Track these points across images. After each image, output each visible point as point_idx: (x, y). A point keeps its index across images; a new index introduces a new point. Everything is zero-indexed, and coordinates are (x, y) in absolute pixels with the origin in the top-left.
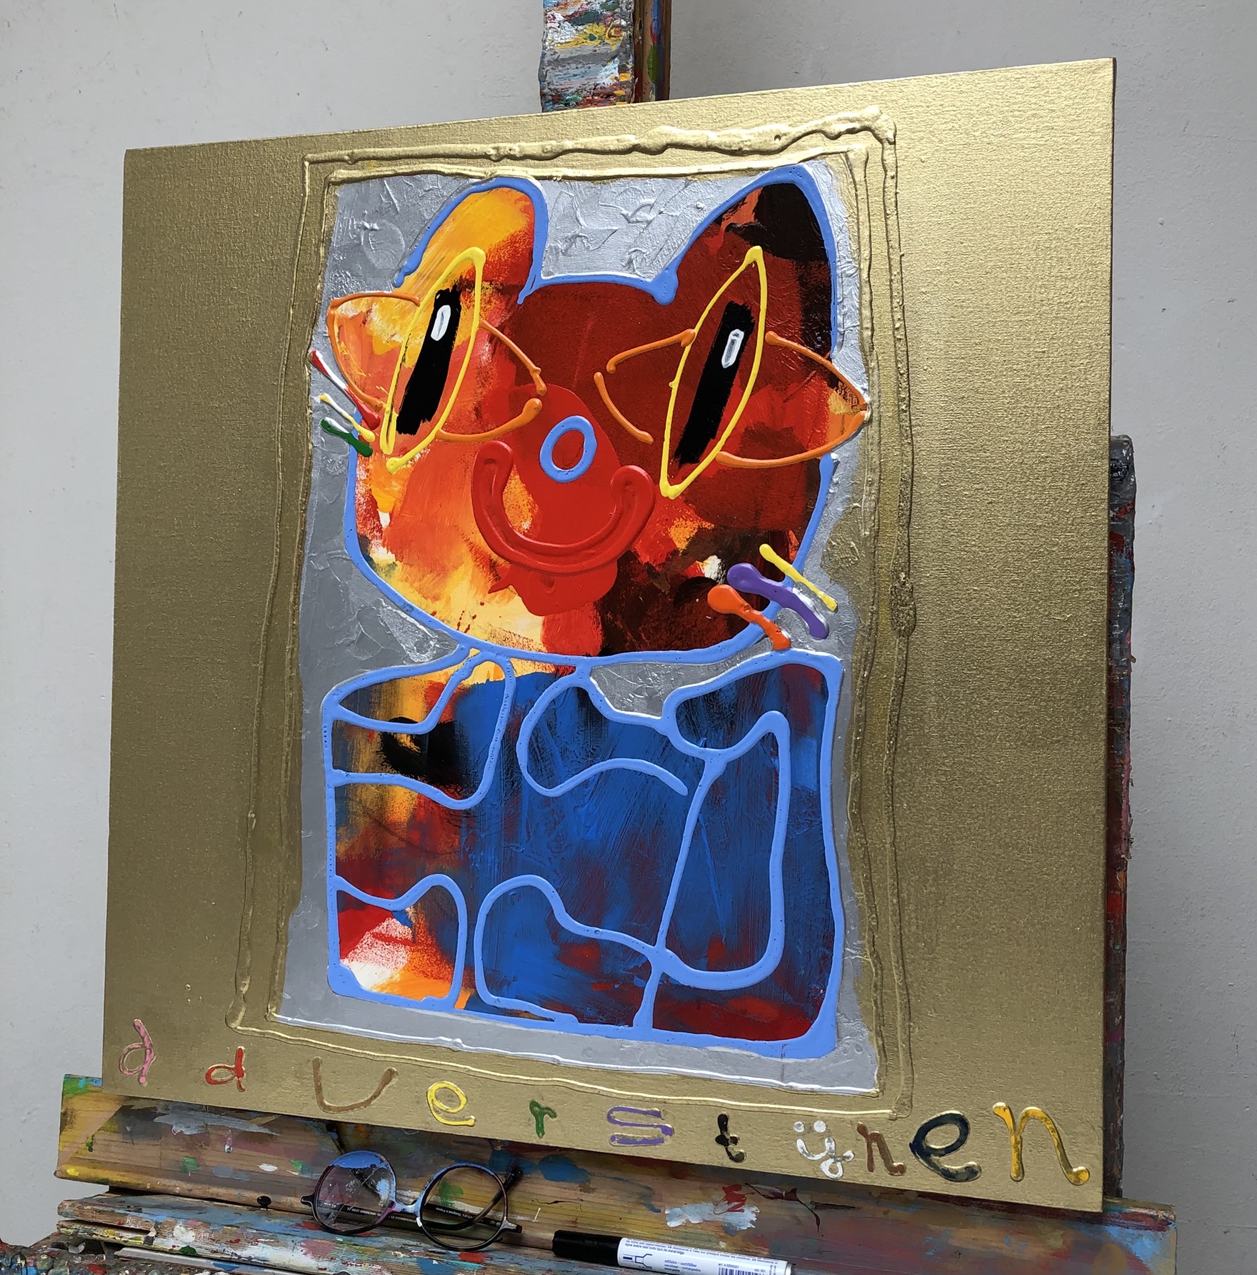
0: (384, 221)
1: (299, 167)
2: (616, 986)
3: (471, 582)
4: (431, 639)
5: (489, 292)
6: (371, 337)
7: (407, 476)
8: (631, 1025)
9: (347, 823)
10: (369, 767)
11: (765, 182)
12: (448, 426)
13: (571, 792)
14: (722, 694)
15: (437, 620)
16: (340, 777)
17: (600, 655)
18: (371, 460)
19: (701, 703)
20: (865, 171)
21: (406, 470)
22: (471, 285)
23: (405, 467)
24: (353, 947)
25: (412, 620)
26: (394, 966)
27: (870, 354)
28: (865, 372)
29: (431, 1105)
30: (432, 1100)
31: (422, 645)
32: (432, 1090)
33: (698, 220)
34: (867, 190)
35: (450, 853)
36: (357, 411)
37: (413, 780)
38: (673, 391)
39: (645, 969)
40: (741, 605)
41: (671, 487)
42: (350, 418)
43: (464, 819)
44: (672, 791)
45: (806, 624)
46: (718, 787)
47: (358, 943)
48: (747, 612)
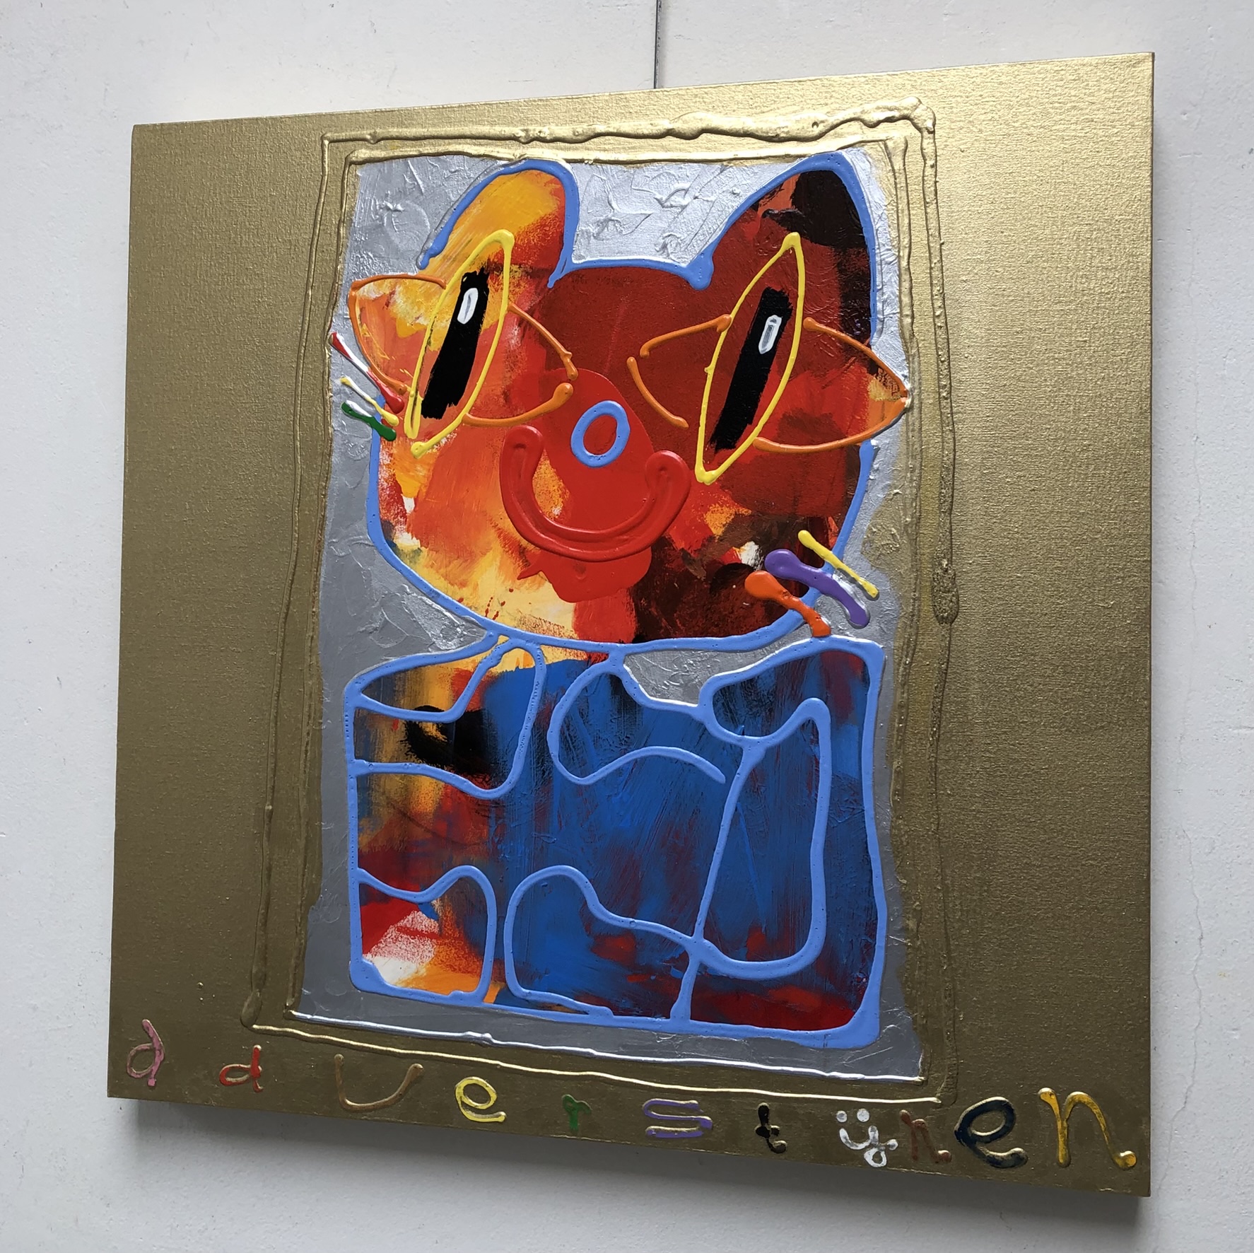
0: (408, 202)
1: (319, 147)
2: (653, 978)
3: (500, 568)
4: (458, 626)
5: (517, 275)
6: (394, 319)
7: (432, 461)
8: (668, 1017)
9: (369, 814)
10: (393, 756)
11: (804, 168)
12: (475, 410)
13: (603, 780)
14: (760, 681)
15: (464, 607)
16: (363, 766)
17: (633, 642)
18: (394, 445)
19: (738, 690)
20: (904, 159)
21: (432, 454)
22: (499, 268)
23: (430, 451)
24: (376, 942)
25: (439, 607)
26: (420, 961)
27: (908, 339)
28: (906, 360)
29: (460, 1103)
30: (461, 1097)
31: (449, 632)
32: (460, 1088)
33: (734, 205)
34: (906, 178)
35: (479, 844)
36: (380, 394)
37: (440, 770)
38: (708, 376)
39: (682, 960)
40: (780, 592)
41: (706, 473)
42: (374, 402)
43: (493, 809)
44: (709, 778)
45: (847, 611)
46: (755, 775)
47: (381, 937)
48: (786, 599)
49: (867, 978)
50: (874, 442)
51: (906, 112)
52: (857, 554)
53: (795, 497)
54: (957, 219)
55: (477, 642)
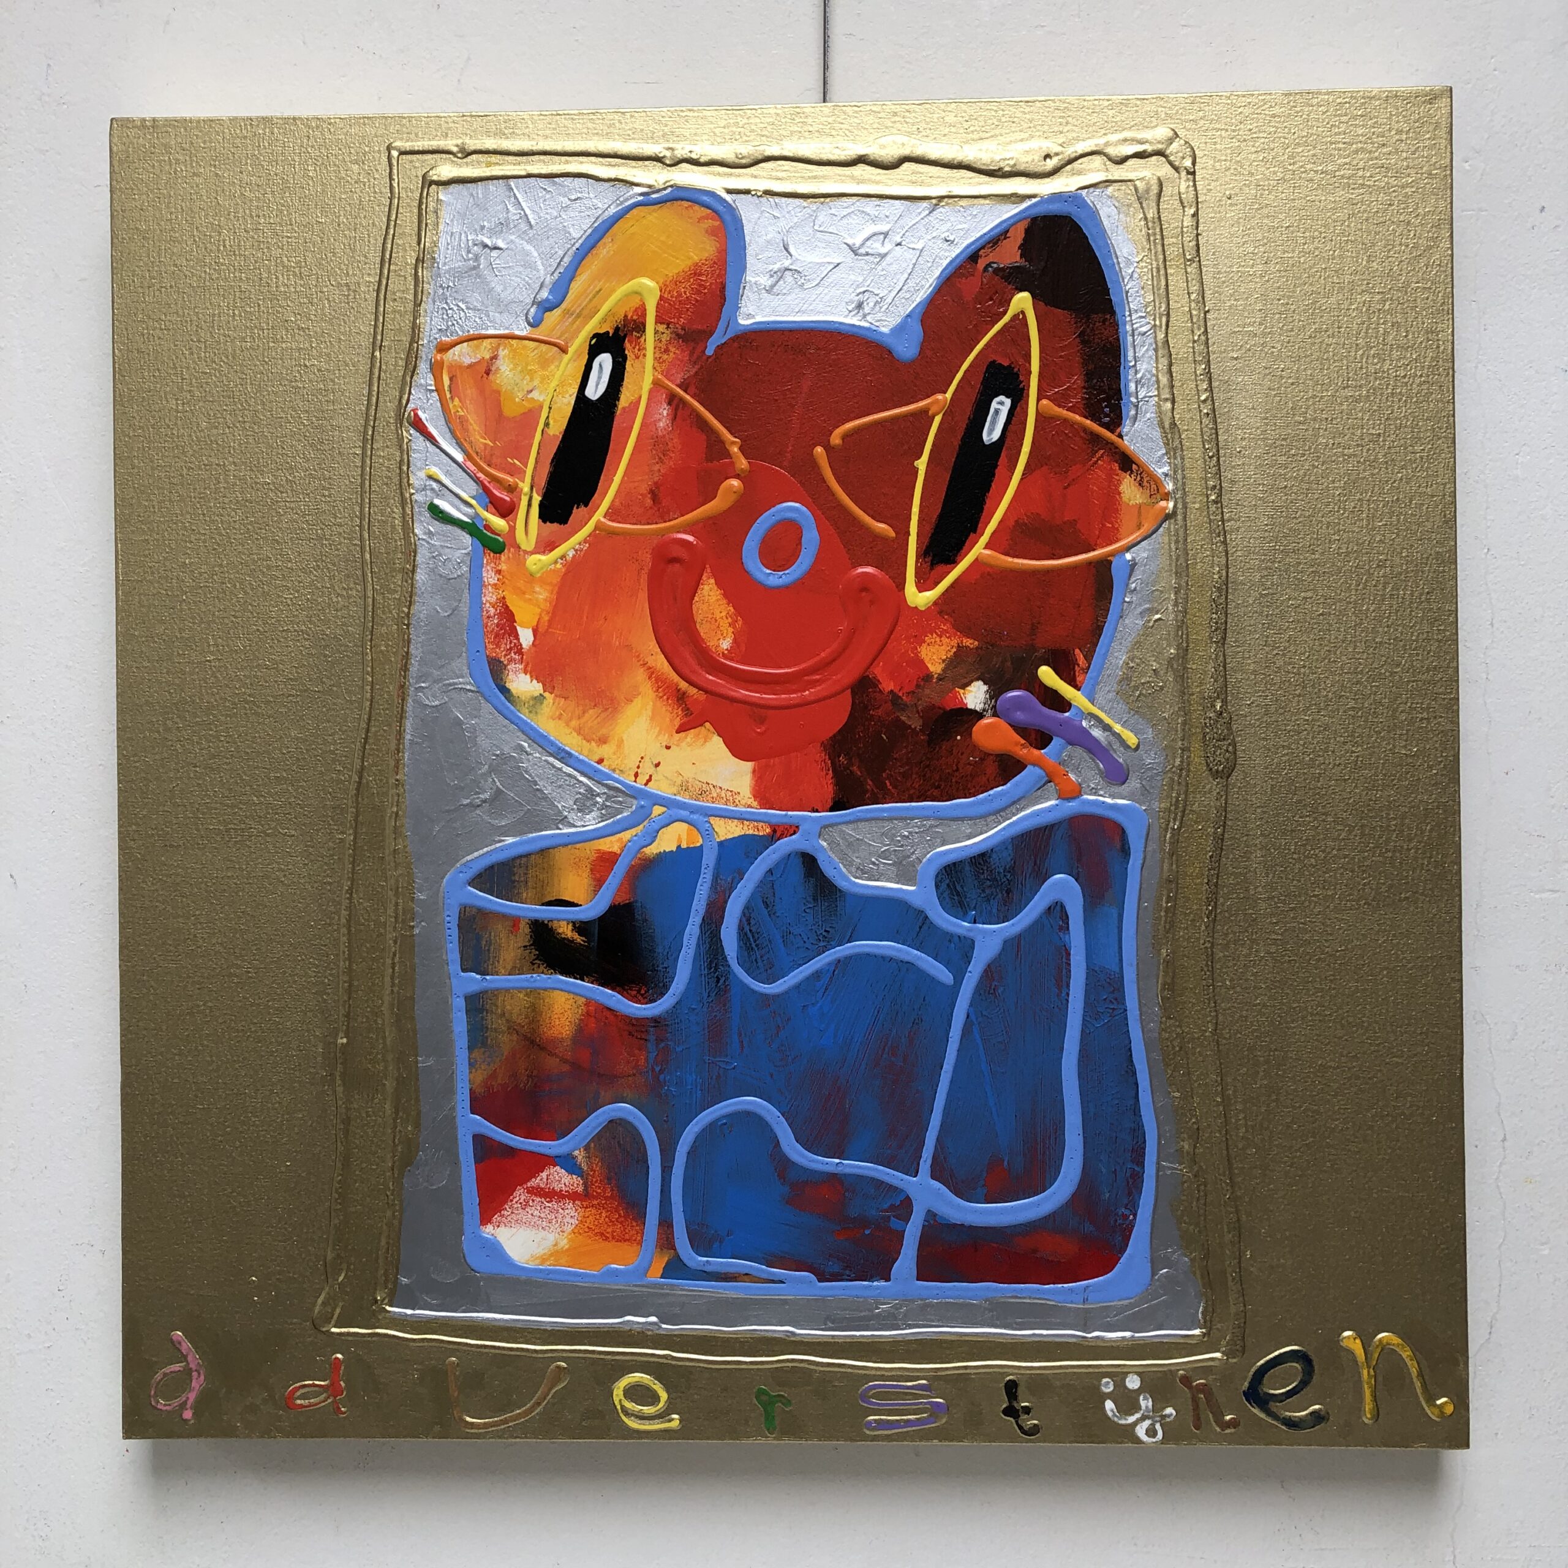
0: (513, 237)
1: (385, 159)
2: (867, 1232)
3: (652, 718)
4: (598, 795)
5: (665, 338)
6: (498, 392)
7: (556, 580)
8: (888, 1279)
9: (484, 1044)
10: (514, 968)
11: (1035, 212)
12: (611, 514)
13: (797, 987)
14: (994, 856)
15: (603, 769)
16: (474, 981)
17: (831, 810)
18: (503, 558)
19: (967, 868)
20: (1158, 205)
21: (554, 571)
22: (641, 327)
23: (552, 567)
24: (499, 1209)
25: (569, 770)
26: (559, 1230)
27: (1171, 431)
28: (1166, 453)
29: (619, 1407)
30: (620, 1400)
31: (585, 802)
32: (619, 1388)
33: (947, 256)
34: (1161, 229)
35: (634, 1075)
36: (481, 491)
37: (579, 982)
38: (920, 472)
39: (905, 1206)
40: (1017, 744)
41: (920, 594)
42: (473, 502)
43: (652, 1029)
44: (933, 979)
45: (1101, 766)
46: (992, 973)
47: (506, 1202)
48: (1025, 752)
49: (1135, 1215)
50: (1128, 556)
51: (1160, 146)
52: (1111, 695)
53: (1033, 624)
54: (1224, 282)
55: (625, 814)
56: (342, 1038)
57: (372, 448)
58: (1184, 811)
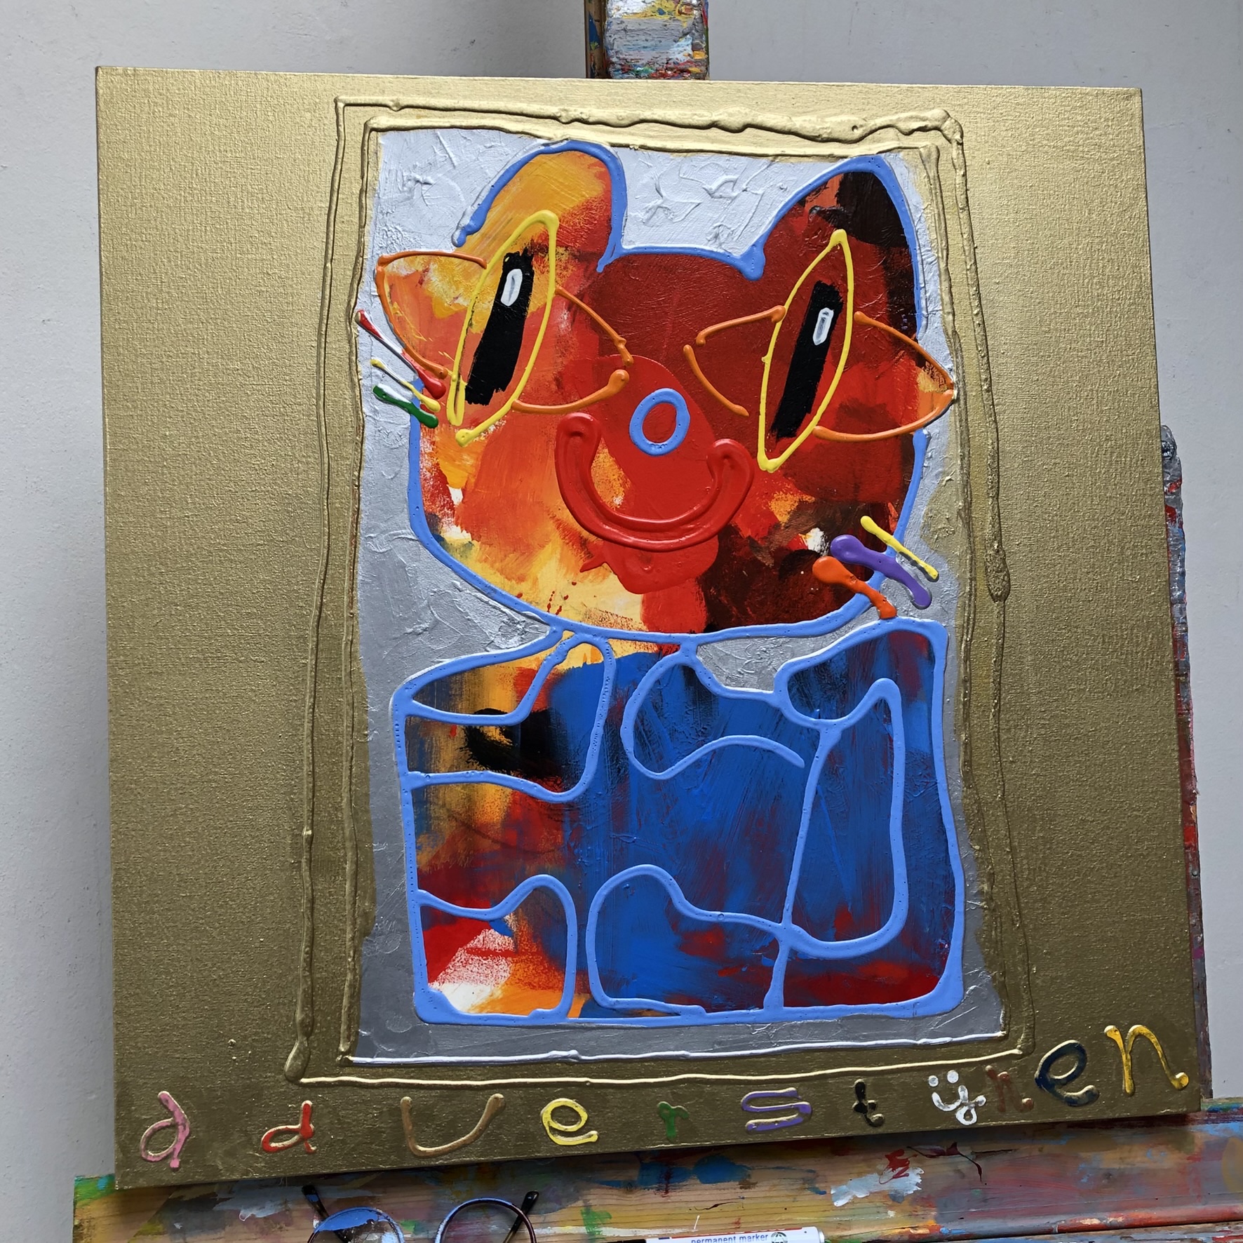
0: (440, 175)
1: (332, 110)
2: (744, 969)
3: (561, 560)
4: (518, 623)
5: (564, 258)
6: (430, 298)
7: (480, 449)
8: (761, 1007)
9: (428, 830)
10: (452, 766)
11: (845, 169)
12: (524, 397)
13: (682, 774)
14: (833, 665)
15: (522, 602)
16: (419, 778)
17: (705, 631)
18: (436, 432)
19: (812, 675)
20: (937, 167)
21: (479, 442)
22: (544, 249)
23: (477, 439)
24: (444, 968)
26: (494, 982)
27: (953, 337)
28: (950, 354)
29: (547, 1128)
30: (549, 1122)
31: (508, 629)
32: (547, 1112)
33: (778, 203)
34: (940, 185)
35: (553, 851)
36: (417, 377)
37: (506, 776)
38: (766, 366)
39: (773, 947)
40: (847, 576)
41: (769, 461)
42: (411, 387)
43: (566, 812)
44: (789, 764)
45: (911, 593)
46: (834, 757)
47: (449, 961)
48: (853, 583)
49: (949, 944)
50: (925, 432)
51: (936, 123)
52: (917, 538)
53: (856, 484)
54: (987, 226)
55: (541, 638)
56: (307, 830)
57: (326, 342)
58: (973, 627)
